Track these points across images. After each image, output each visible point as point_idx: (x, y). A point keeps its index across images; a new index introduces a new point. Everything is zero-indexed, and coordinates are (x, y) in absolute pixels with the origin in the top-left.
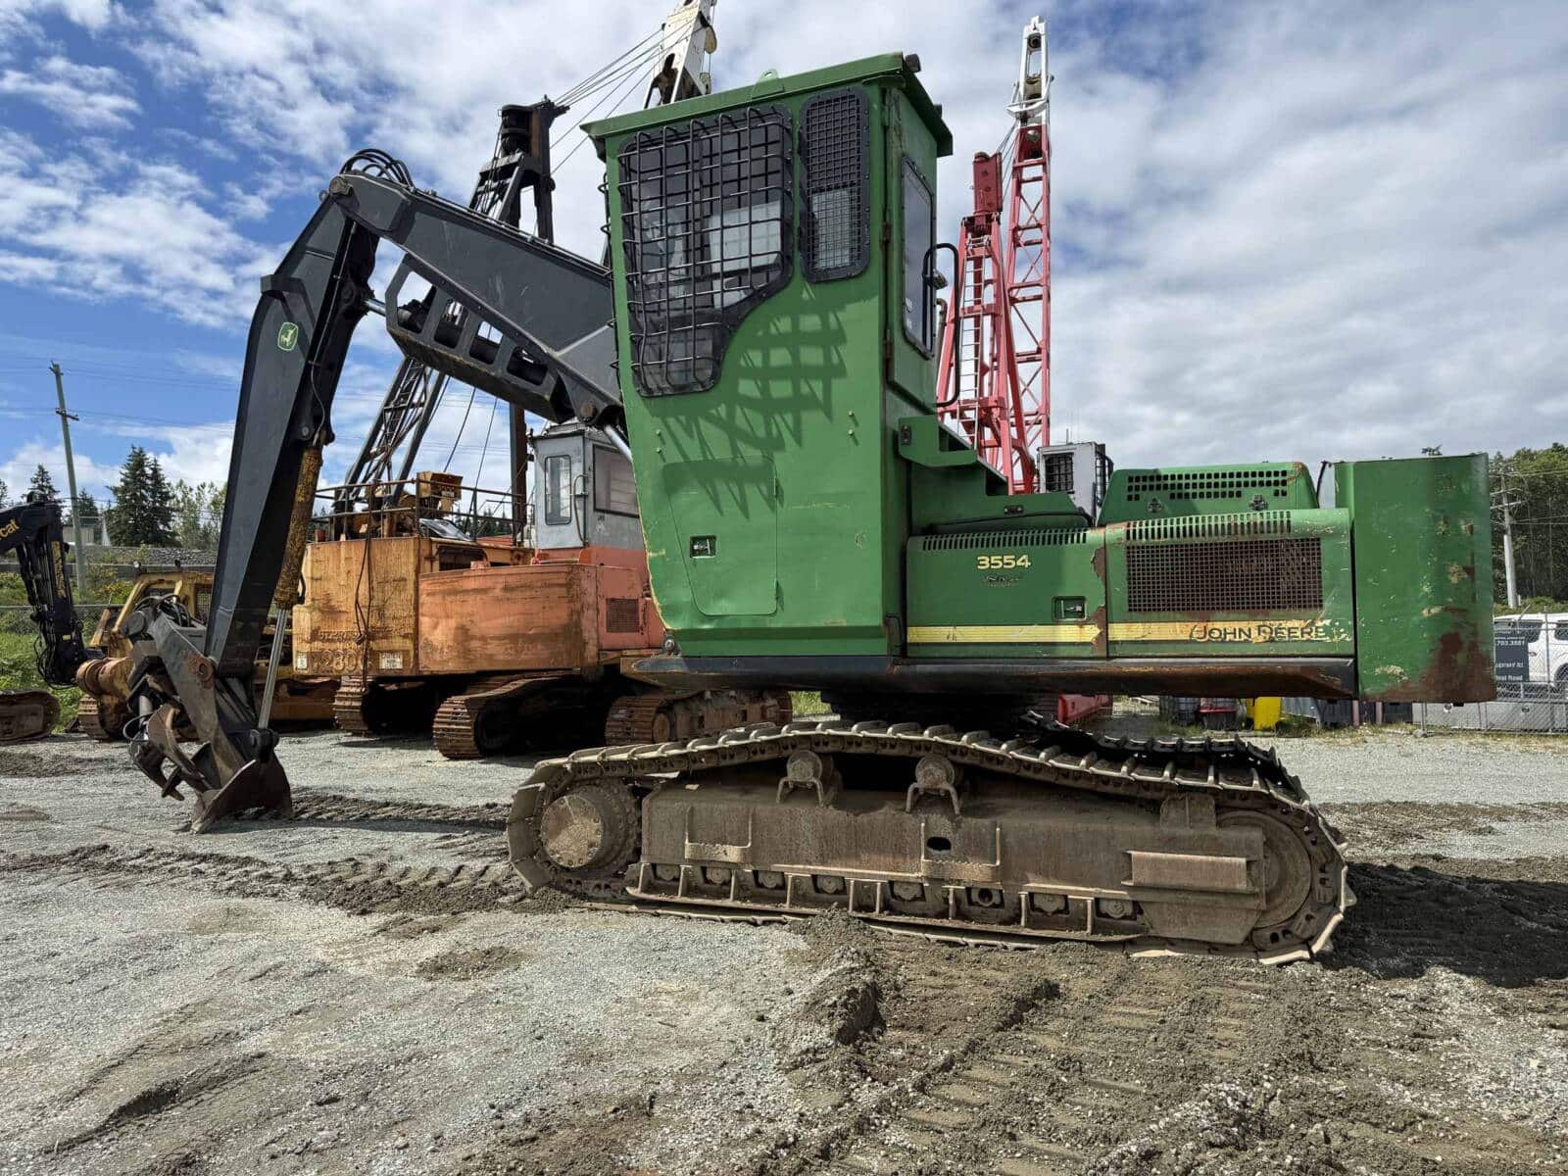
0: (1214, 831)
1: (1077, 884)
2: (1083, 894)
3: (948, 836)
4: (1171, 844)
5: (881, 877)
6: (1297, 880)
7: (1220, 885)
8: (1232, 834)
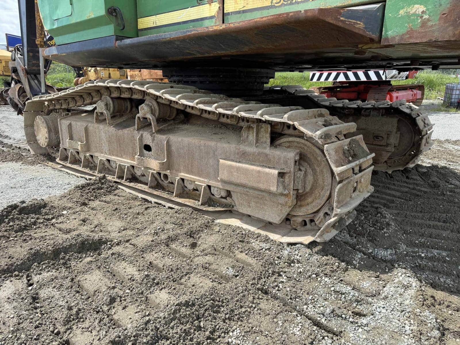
0: (268, 150)
1: (200, 176)
2: (201, 182)
3: (151, 144)
4: (243, 157)
5: (128, 163)
6: (323, 188)
7: (262, 186)
8: (276, 153)
